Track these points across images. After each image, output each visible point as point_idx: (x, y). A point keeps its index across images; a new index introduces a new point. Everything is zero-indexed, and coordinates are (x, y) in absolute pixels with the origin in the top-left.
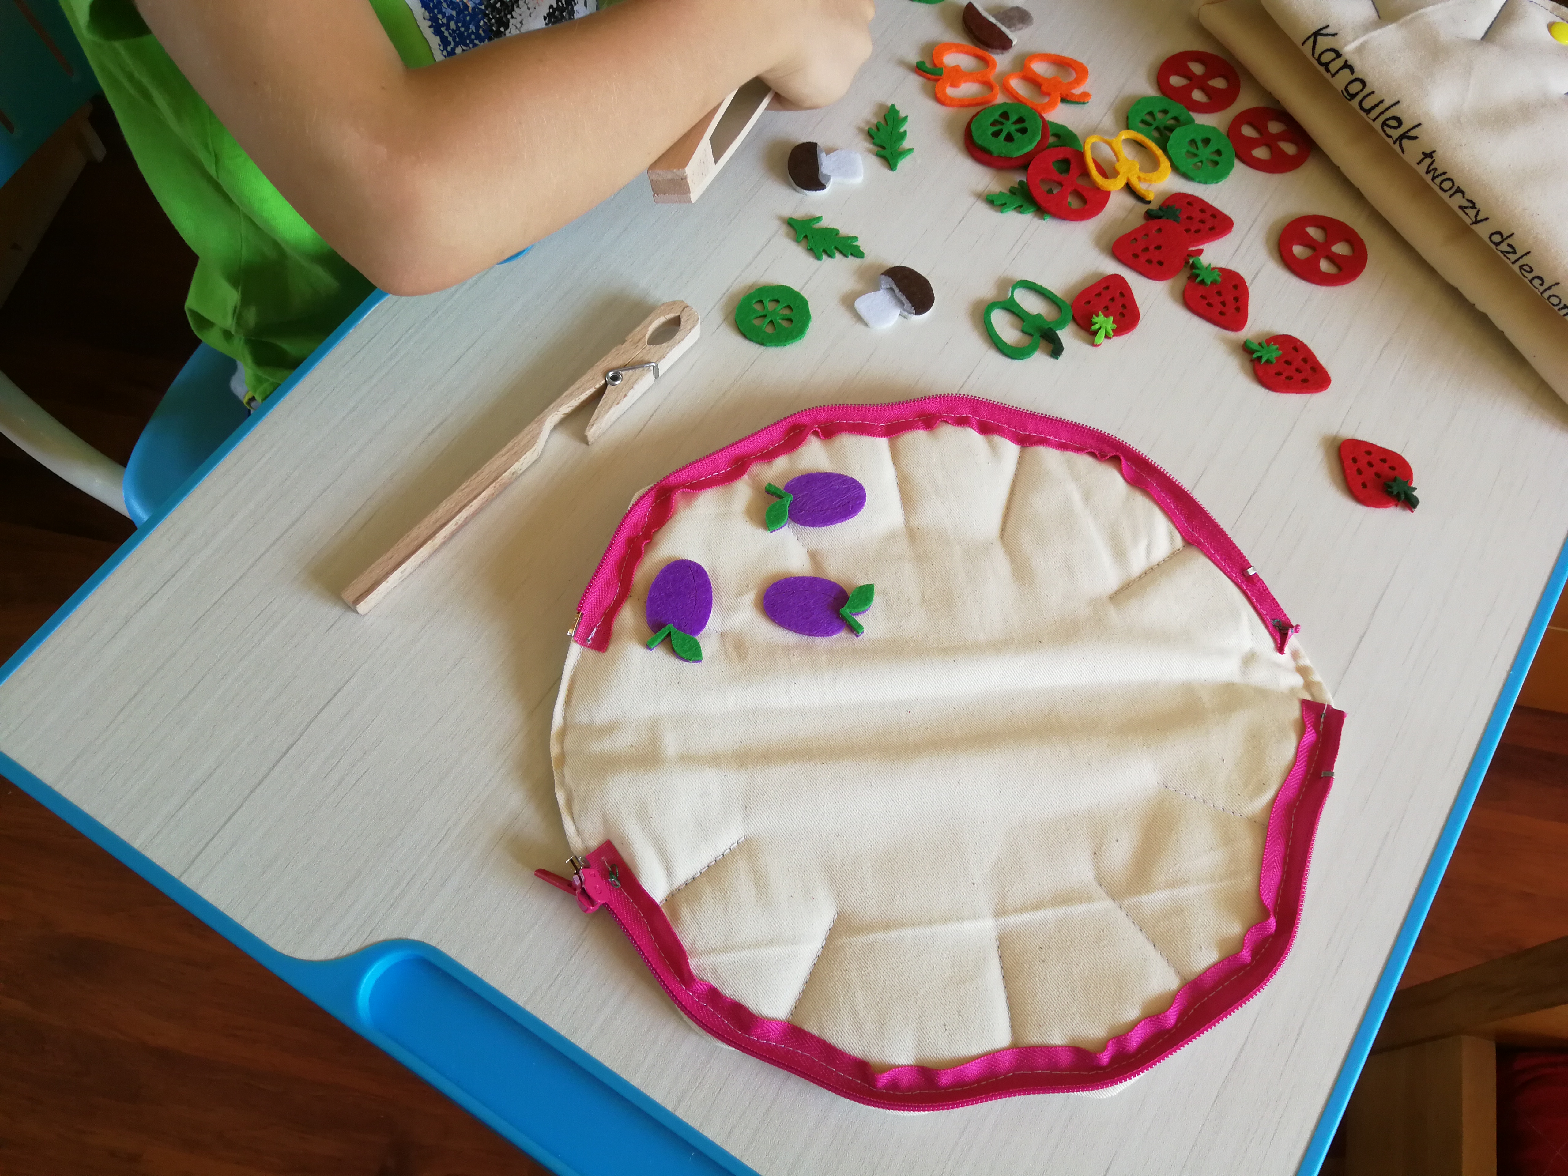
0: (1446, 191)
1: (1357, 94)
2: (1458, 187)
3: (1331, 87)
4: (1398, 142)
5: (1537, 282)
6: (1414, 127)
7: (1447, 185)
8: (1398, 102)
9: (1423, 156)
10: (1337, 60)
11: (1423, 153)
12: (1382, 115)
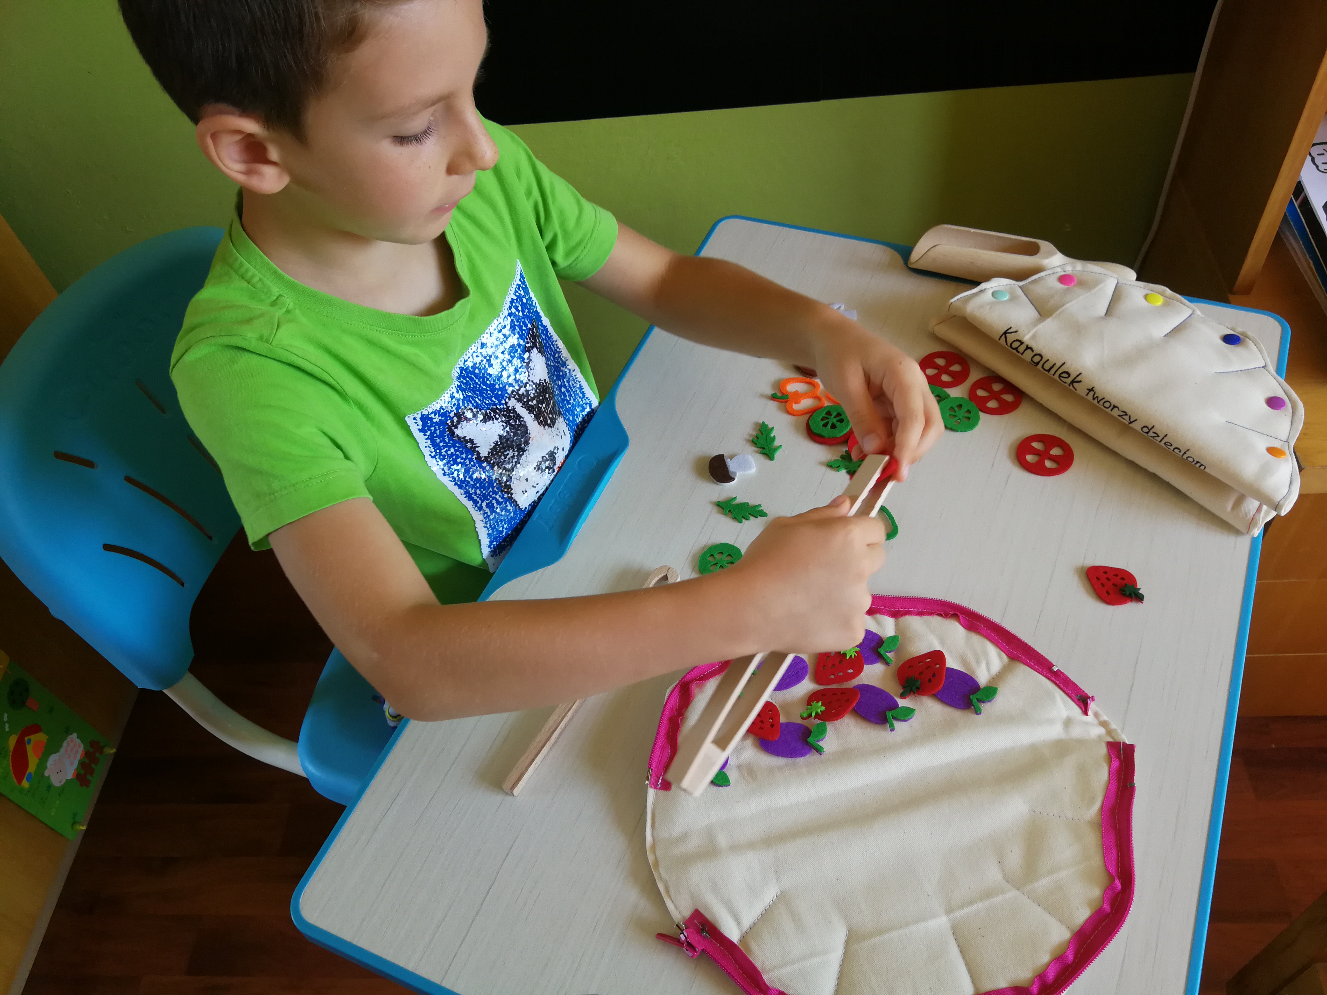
0: (1108, 408)
1: (1039, 362)
2: (1114, 405)
3: (1023, 360)
4: (1071, 385)
5: (1177, 451)
6: (1078, 376)
7: (1107, 405)
8: (1064, 363)
9: (1088, 391)
10: (1022, 346)
11: (1088, 389)
12: (1057, 372)
